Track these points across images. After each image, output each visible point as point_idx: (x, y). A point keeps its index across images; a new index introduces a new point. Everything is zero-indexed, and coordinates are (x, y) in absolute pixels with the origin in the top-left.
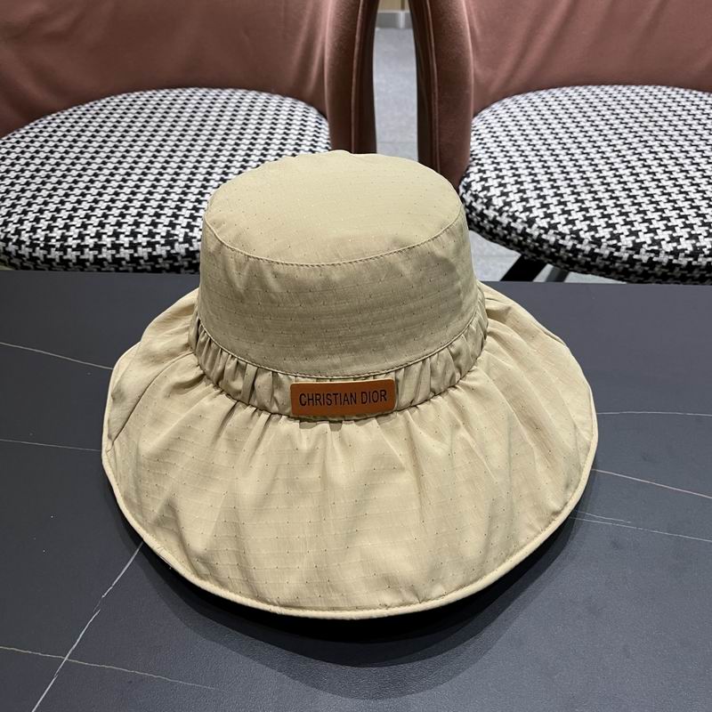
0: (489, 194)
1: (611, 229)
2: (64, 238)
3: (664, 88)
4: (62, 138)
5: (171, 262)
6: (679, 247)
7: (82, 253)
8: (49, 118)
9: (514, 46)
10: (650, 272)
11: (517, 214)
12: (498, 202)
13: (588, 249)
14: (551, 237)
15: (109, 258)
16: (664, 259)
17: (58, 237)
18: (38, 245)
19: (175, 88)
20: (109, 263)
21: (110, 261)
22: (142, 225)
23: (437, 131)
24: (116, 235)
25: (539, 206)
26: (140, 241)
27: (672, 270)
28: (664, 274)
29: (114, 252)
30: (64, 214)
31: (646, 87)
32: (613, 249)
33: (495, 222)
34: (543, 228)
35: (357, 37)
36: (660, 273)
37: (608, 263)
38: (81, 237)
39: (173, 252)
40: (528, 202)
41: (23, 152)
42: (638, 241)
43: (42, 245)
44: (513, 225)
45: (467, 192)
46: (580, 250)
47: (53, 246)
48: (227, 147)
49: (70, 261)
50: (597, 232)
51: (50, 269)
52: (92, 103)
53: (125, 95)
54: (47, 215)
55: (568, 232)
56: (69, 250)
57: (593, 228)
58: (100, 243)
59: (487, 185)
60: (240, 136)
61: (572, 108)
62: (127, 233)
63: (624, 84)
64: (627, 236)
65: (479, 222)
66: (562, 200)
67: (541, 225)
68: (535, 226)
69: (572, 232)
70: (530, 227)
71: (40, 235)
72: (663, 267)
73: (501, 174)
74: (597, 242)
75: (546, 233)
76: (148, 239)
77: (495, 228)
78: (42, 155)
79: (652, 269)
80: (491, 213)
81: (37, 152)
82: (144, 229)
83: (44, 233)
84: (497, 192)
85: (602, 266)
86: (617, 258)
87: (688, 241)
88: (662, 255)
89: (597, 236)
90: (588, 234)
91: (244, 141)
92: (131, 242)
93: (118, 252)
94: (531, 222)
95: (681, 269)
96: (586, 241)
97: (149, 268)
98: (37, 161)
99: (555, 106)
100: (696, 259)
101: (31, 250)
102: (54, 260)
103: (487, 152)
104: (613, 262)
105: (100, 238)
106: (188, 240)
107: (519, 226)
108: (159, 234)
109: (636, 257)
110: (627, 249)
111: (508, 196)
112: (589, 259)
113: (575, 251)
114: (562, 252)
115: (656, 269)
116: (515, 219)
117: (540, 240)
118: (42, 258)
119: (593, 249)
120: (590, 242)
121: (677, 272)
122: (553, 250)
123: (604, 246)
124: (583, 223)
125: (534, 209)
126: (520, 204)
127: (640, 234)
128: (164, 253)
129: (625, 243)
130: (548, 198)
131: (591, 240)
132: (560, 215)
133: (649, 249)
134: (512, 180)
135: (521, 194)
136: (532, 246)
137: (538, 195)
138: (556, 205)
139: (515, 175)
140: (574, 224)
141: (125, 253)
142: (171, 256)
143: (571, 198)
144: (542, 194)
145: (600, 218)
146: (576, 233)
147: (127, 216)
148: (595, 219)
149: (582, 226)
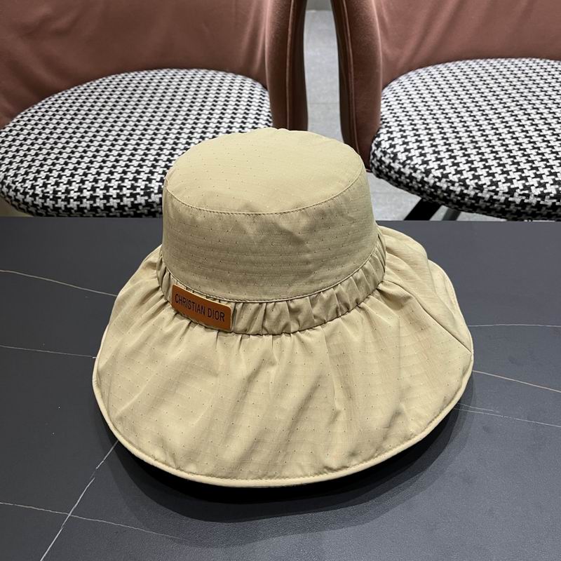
0: (395, 151)
1: (491, 178)
3: (538, 60)
4: (66, 112)
5: (149, 208)
6: (545, 191)
7: (82, 203)
8: (56, 96)
9: (417, 30)
10: (522, 211)
11: (417, 166)
12: (402, 157)
13: (472, 193)
14: (443, 184)
15: (102, 206)
16: (533, 200)
17: (63, 191)
18: (48, 197)
19: (152, 69)
20: (102, 210)
21: (103, 208)
22: (126, 181)
23: (354, 102)
24: (106, 188)
25: (434, 159)
26: (125, 193)
27: (540, 209)
28: (534, 212)
29: (105, 201)
30: (68, 173)
31: (523, 60)
32: (493, 194)
33: (400, 173)
34: (437, 177)
35: (290, 30)
36: (530, 212)
37: (488, 204)
39: (150, 200)
40: (425, 156)
41: (36, 124)
42: (512, 186)
43: (51, 197)
44: (413, 175)
45: (377, 149)
46: (466, 194)
47: (60, 198)
48: (191, 116)
49: (72, 209)
50: (479, 180)
51: (58, 216)
52: (88, 83)
53: (113, 76)
54: (55, 174)
55: (457, 180)
56: (72, 200)
57: (476, 177)
58: (94, 195)
59: (393, 143)
60: (201, 107)
61: (463, 79)
62: (115, 187)
63: (506, 57)
64: (504, 183)
65: (387, 173)
66: (453, 155)
67: (436, 175)
68: (431, 176)
69: (460, 180)
70: (427, 176)
71: (50, 189)
72: (533, 207)
73: (405, 134)
74: (480, 188)
75: (440, 181)
76: (131, 191)
77: (400, 177)
78: (51, 126)
79: (524, 208)
80: (396, 166)
81: (47, 124)
82: (127, 184)
83: (52, 188)
84: (401, 148)
85: (484, 206)
86: (496, 200)
87: (552, 186)
88: (531, 198)
89: (480, 183)
90: (472, 181)
91: (204, 111)
92: (118, 194)
93: (108, 201)
94: (427, 172)
95: (547, 209)
96: (471, 188)
97: (132, 213)
98: (47, 131)
99: (449, 77)
100: (559, 201)
101: (43, 201)
102: (60, 208)
103: (394, 117)
104: (493, 204)
105: (95, 191)
106: (161, 191)
107: (418, 176)
108: (139, 187)
109: (511, 199)
110: (504, 193)
111: (410, 152)
112: (473, 201)
113: (462, 195)
114: (452, 196)
115: (527, 209)
116: (415, 170)
117: (435, 187)
118: (51, 207)
119: (477, 194)
120: (474, 188)
121: (544, 211)
122: (445, 194)
123: (485, 191)
124: (469, 173)
125: (430, 162)
126: (419, 158)
127: (514, 181)
128: (143, 202)
129: (502, 189)
130: (441, 153)
131: (475, 186)
132: (450, 166)
133: (521, 193)
134: (413, 139)
135: (420, 150)
136: (429, 191)
137: (434, 151)
138: (448, 159)
139: (415, 135)
140: (461, 174)
141: (113, 203)
142: (148, 204)
143: (460, 153)
144: (437, 150)
145: (482, 169)
146: (464, 181)
147: (115, 174)
148: (478, 169)
149: (468, 175)
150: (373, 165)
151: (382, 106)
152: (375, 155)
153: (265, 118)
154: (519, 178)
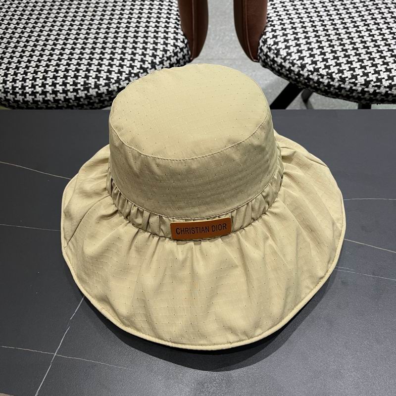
0: (278, 47)
1: (352, 72)
2: (23, 87)
5: (88, 100)
6: (393, 83)
7: (36, 97)
10: (374, 98)
11: (295, 61)
12: (283, 53)
13: (337, 84)
14: (315, 77)
15: (52, 99)
16: (383, 90)
17: (20, 87)
18: (9, 92)
20: (52, 102)
21: (53, 101)
22: (69, 78)
23: (246, 7)
24: (54, 85)
25: (308, 55)
26: (69, 89)
27: (387, 97)
28: (383, 99)
29: (54, 96)
30: (21, 71)
32: (352, 85)
33: (281, 66)
34: (310, 71)
36: (380, 99)
37: (348, 93)
38: (33, 86)
39: (89, 94)
40: (302, 53)
42: (368, 79)
43: (11, 92)
44: (292, 68)
45: (264, 45)
46: (332, 85)
47: (18, 93)
49: (29, 102)
50: (343, 74)
54: (12, 71)
55: (325, 74)
56: (27, 95)
57: (341, 71)
58: (45, 90)
59: (277, 41)
62: (61, 84)
64: (361, 76)
65: (271, 65)
66: (323, 51)
67: (309, 69)
68: (306, 69)
69: (328, 74)
70: (303, 70)
71: (9, 85)
72: (382, 95)
73: (285, 33)
74: (343, 80)
75: (312, 74)
76: (74, 87)
77: (282, 69)
79: (375, 96)
80: (279, 60)
82: (70, 81)
83: (11, 84)
84: (283, 45)
85: (345, 95)
86: (354, 90)
88: (382, 88)
89: (343, 76)
90: (337, 75)
92: (63, 90)
93: (56, 96)
94: (303, 67)
95: (393, 97)
96: (336, 80)
97: (76, 104)
101: (5, 95)
102: (19, 101)
103: (277, 15)
104: (352, 93)
105: (45, 87)
106: (97, 86)
107: (296, 69)
108: (79, 83)
109: (366, 89)
110: (361, 85)
111: (289, 49)
112: (337, 91)
113: (329, 85)
114: (321, 86)
115: (378, 97)
116: (293, 64)
117: (308, 78)
118: (12, 100)
119: (340, 85)
120: (339, 81)
121: (390, 98)
122: (316, 85)
123: (347, 83)
125: (305, 58)
126: (296, 54)
127: (370, 74)
128: (83, 95)
129: (360, 81)
130: (314, 50)
131: (339, 79)
132: (321, 62)
133: (375, 85)
134: (292, 37)
135: (298, 47)
136: (303, 82)
137: (308, 48)
138: (319, 55)
139: (294, 33)
140: (329, 69)
141: (60, 96)
142: (88, 97)
143: (329, 50)
144: (310, 47)
145: (345, 64)
146: (331, 74)
147: (60, 72)
148: (342, 65)
149: (334, 69)
150: (260, 58)
151: (268, 8)
152: (262, 50)
153: (175, 17)
154: (373, 72)
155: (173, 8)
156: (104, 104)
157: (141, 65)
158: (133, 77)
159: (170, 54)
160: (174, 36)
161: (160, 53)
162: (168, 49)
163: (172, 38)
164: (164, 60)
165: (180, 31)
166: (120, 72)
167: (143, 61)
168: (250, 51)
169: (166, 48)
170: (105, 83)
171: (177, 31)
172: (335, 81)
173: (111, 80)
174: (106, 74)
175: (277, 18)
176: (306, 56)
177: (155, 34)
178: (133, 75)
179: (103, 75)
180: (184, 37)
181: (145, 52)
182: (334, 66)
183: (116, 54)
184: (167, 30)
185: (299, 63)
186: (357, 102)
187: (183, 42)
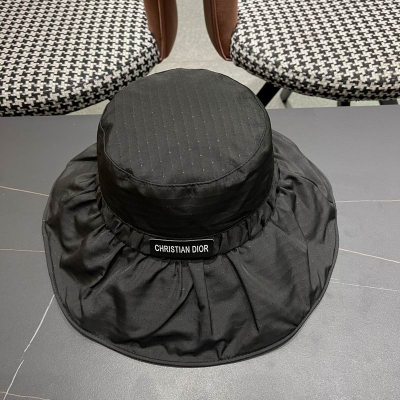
0: (251, 45)
1: (328, 68)
5: (49, 105)
6: (371, 79)
10: (352, 95)
11: (269, 59)
12: (256, 50)
13: (313, 82)
14: (290, 75)
15: (9, 106)
16: (361, 86)
20: (9, 109)
21: (10, 108)
22: (27, 82)
23: (215, 4)
24: (11, 90)
25: (282, 52)
26: (27, 94)
27: (366, 93)
28: (361, 95)
29: (11, 102)
32: (329, 82)
33: (255, 64)
34: (285, 68)
36: (358, 96)
37: (326, 90)
39: (49, 99)
40: (275, 50)
42: (345, 75)
44: (266, 66)
45: (236, 43)
46: (308, 83)
50: (319, 70)
55: (301, 71)
57: (317, 68)
59: (249, 38)
62: (18, 88)
64: (338, 72)
65: (244, 63)
66: (297, 47)
67: (284, 66)
68: (280, 67)
69: (303, 71)
70: (277, 67)
72: (361, 92)
73: (258, 29)
74: (319, 77)
75: (287, 71)
76: (33, 92)
77: (255, 67)
79: (354, 93)
80: (252, 58)
82: (28, 85)
84: (256, 43)
85: (322, 92)
86: (331, 87)
87: (377, 74)
88: (360, 84)
89: (319, 73)
90: (313, 72)
92: (21, 95)
93: (14, 102)
94: (277, 64)
95: (372, 93)
97: (36, 110)
100: (381, 86)
103: (249, 12)
104: (329, 90)
106: (58, 90)
107: (270, 67)
108: (39, 87)
109: (344, 86)
110: (338, 81)
111: (262, 46)
112: (314, 88)
113: (305, 83)
114: (297, 84)
115: (356, 93)
116: (267, 62)
117: (283, 76)
119: (317, 82)
120: (315, 77)
121: (369, 94)
122: (292, 82)
123: (324, 79)
124: (311, 64)
125: (279, 55)
126: (270, 51)
127: (347, 70)
128: (44, 101)
129: (337, 77)
130: (288, 46)
131: (315, 76)
132: (296, 59)
133: (352, 81)
134: (265, 34)
135: (271, 44)
136: (278, 80)
137: (282, 44)
138: (293, 52)
139: (267, 30)
140: (305, 65)
141: (18, 102)
142: (48, 103)
143: (303, 46)
144: (284, 43)
145: (321, 60)
146: (306, 71)
147: (17, 76)
148: (318, 61)
149: (310, 66)
150: (233, 56)
151: (239, 5)
152: (233, 47)
153: (141, 16)
154: (350, 68)
155: (140, 6)
156: (67, 109)
157: (106, 67)
158: (98, 80)
159: (137, 55)
160: (141, 36)
161: (126, 54)
162: (135, 49)
163: (139, 37)
164: (130, 61)
165: (147, 30)
166: (83, 75)
167: (108, 63)
168: (222, 49)
169: (133, 48)
170: (67, 87)
171: (144, 30)
172: (311, 78)
173: (74, 83)
174: (67, 77)
175: (248, 15)
176: (280, 53)
177: (120, 34)
178: (97, 78)
179: (65, 78)
180: (151, 37)
181: (110, 53)
182: (310, 63)
183: (79, 56)
184: (133, 30)
185: (273, 60)
186: (335, 99)
187: (151, 42)
